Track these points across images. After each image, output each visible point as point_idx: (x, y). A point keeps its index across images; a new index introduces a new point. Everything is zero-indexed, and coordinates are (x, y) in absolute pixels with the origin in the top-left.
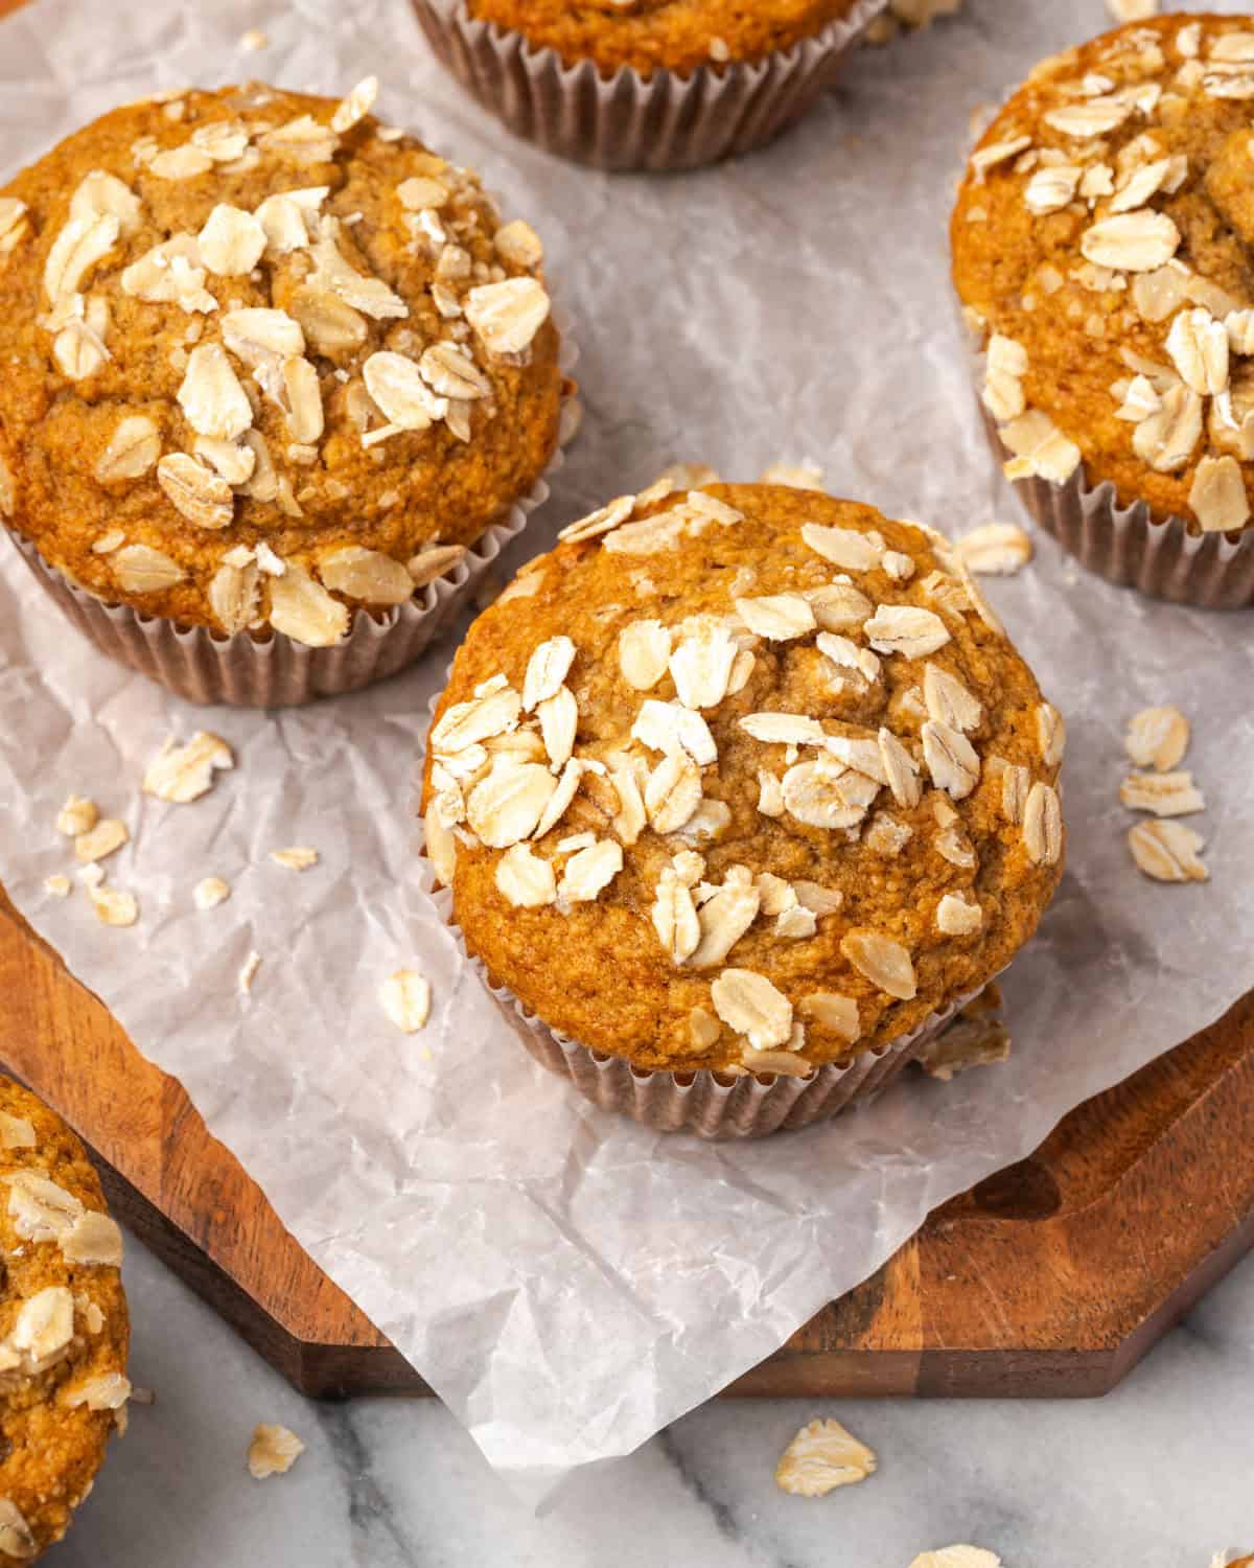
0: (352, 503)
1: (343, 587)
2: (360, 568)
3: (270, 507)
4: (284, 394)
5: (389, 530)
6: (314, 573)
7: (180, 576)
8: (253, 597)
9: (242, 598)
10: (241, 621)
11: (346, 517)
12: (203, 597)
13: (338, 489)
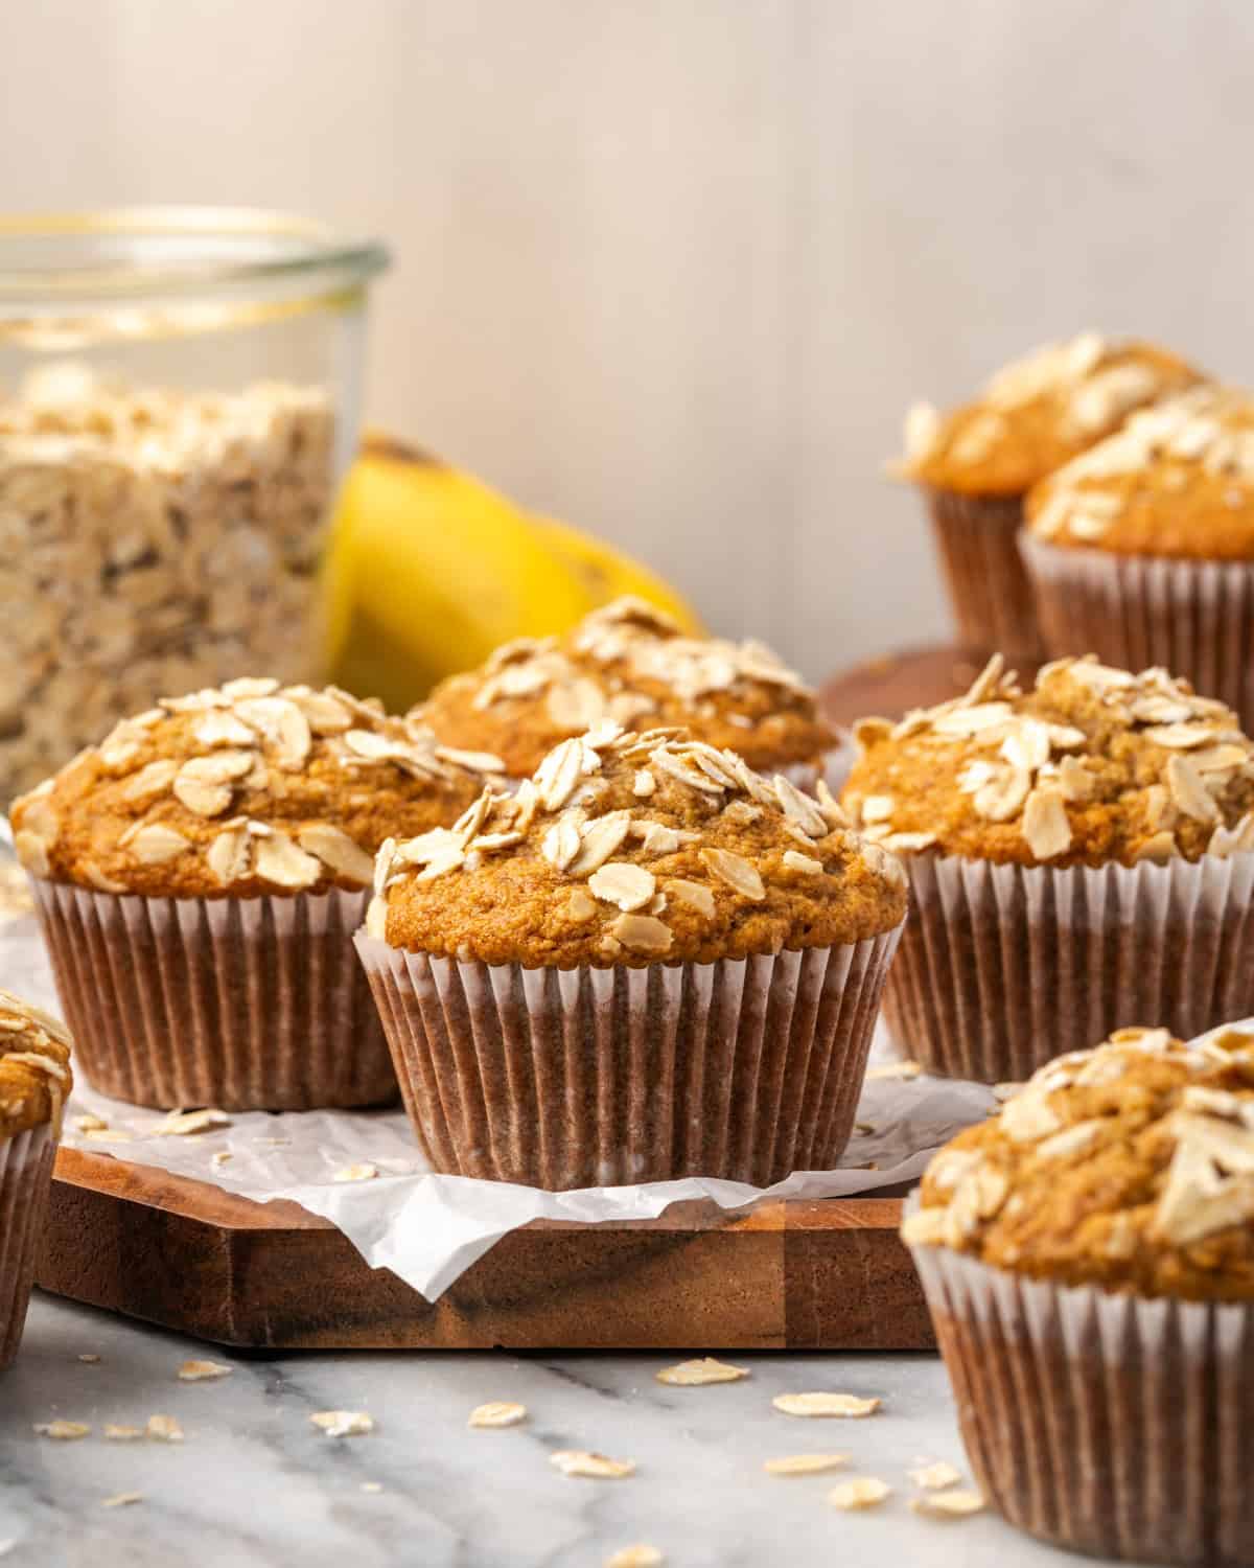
0: (330, 799)
1: (317, 851)
2: (334, 843)
3: (262, 795)
4: (281, 736)
5: (359, 823)
6: (295, 839)
7: (185, 844)
8: (243, 854)
9: (234, 855)
10: (233, 872)
11: (323, 811)
12: (203, 863)
13: (318, 786)
